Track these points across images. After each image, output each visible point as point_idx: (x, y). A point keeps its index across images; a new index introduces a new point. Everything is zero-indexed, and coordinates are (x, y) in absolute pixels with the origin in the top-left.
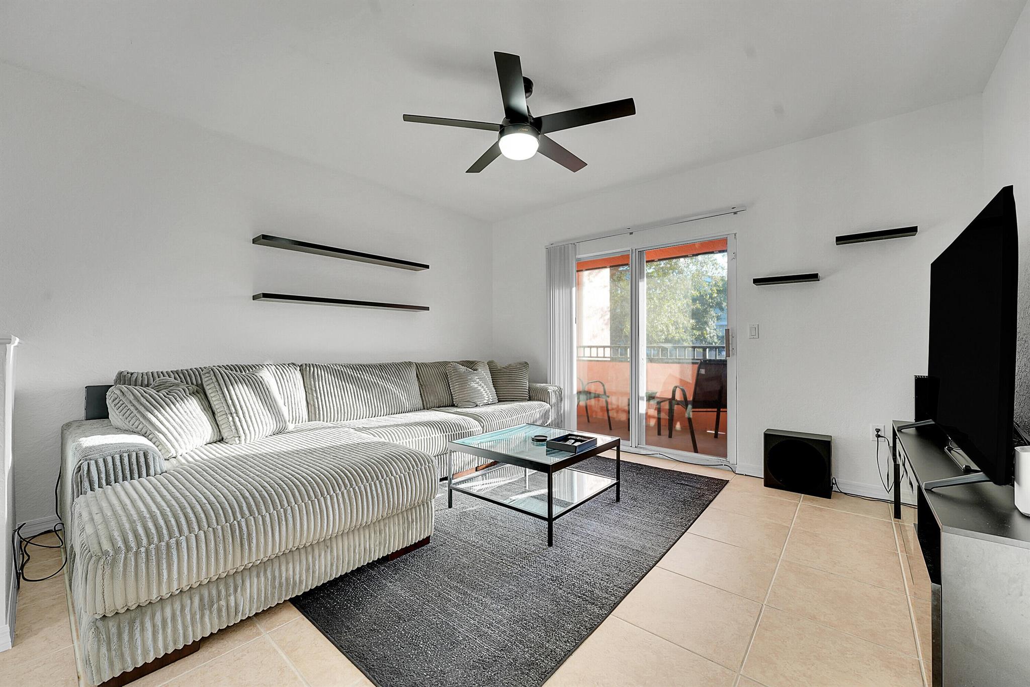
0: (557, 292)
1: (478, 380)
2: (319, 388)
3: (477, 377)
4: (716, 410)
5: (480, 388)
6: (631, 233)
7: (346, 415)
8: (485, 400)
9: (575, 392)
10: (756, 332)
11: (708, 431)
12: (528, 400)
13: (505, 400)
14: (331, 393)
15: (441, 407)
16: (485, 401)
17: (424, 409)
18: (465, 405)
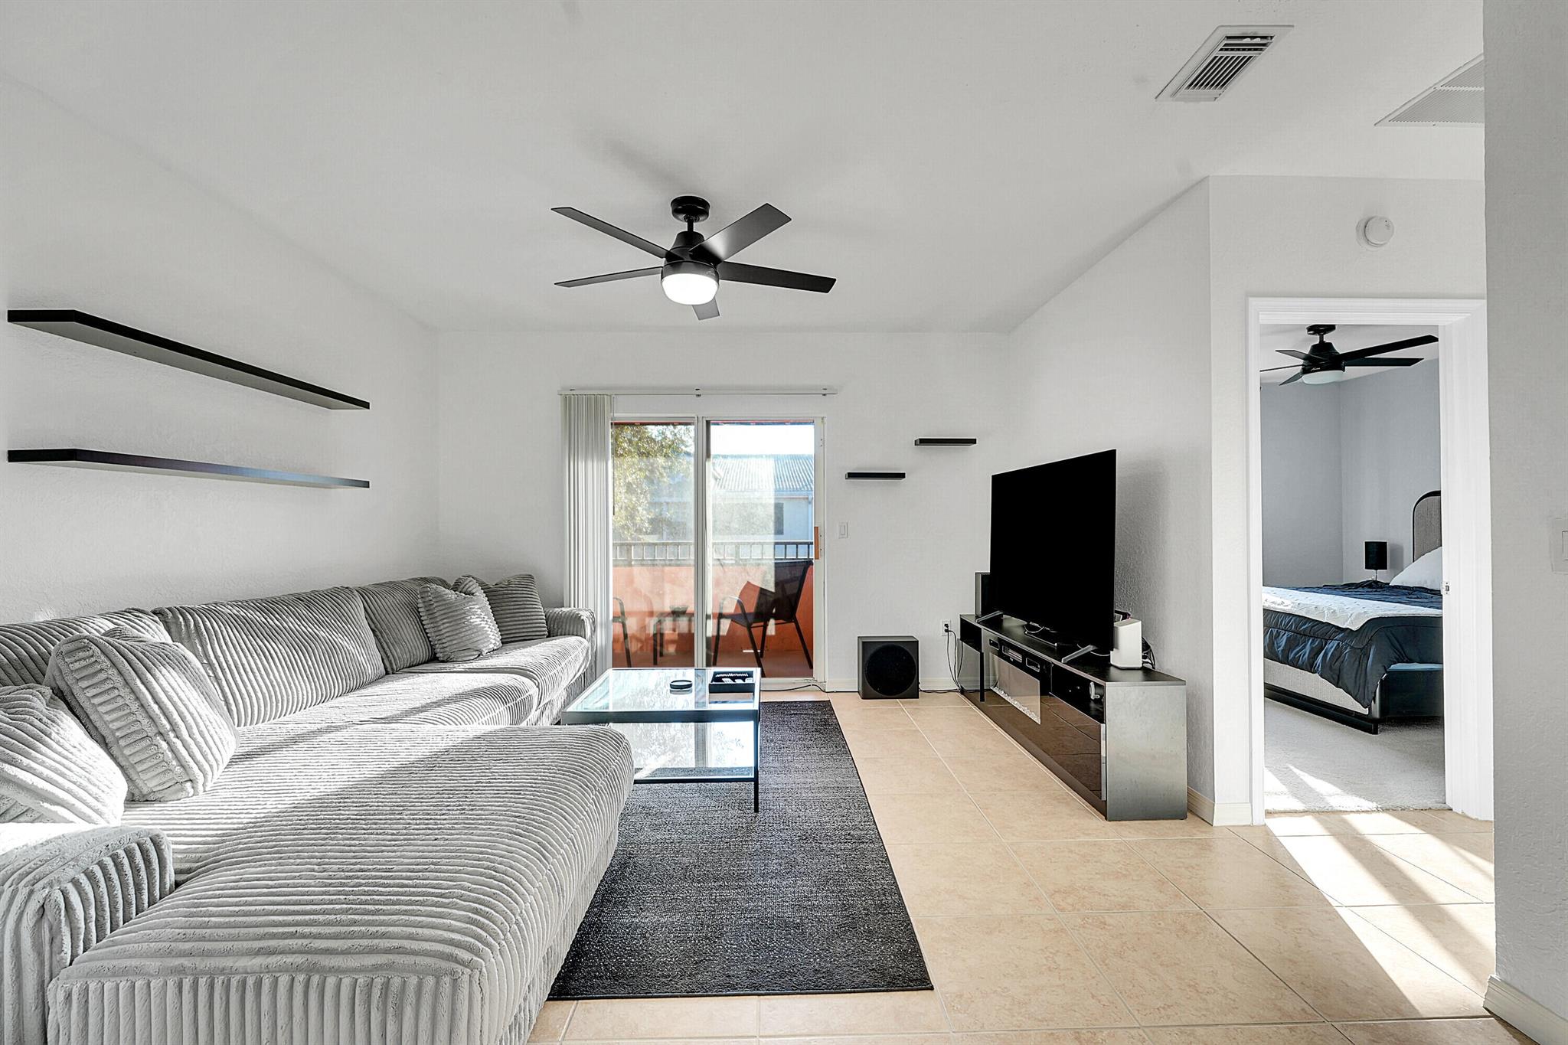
0: (581, 465)
1: (479, 612)
2: (216, 657)
3: (477, 606)
4: (762, 624)
5: (483, 624)
6: (699, 395)
7: (280, 705)
8: (491, 643)
9: (611, 617)
10: (845, 532)
11: (744, 651)
12: (547, 637)
13: (510, 640)
14: (243, 665)
15: (413, 666)
16: (491, 646)
17: (387, 673)
18: (462, 657)
